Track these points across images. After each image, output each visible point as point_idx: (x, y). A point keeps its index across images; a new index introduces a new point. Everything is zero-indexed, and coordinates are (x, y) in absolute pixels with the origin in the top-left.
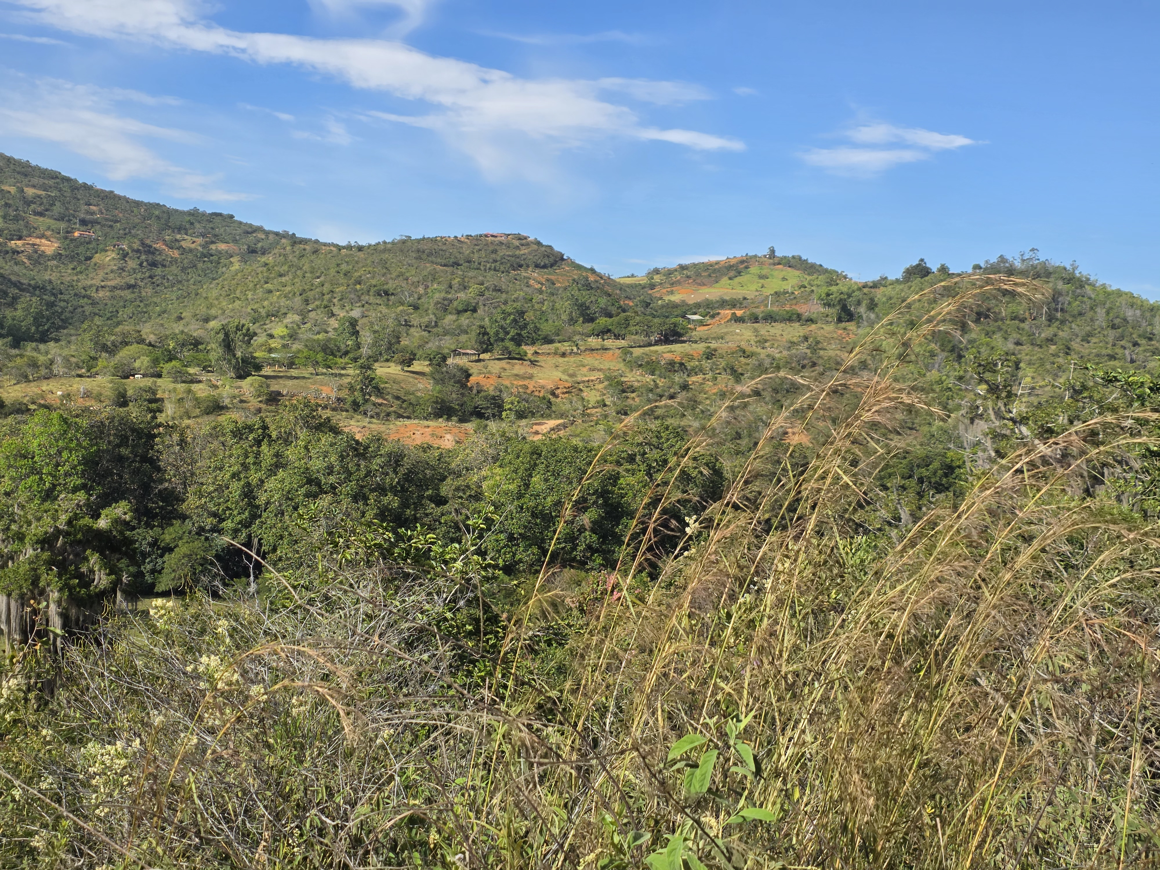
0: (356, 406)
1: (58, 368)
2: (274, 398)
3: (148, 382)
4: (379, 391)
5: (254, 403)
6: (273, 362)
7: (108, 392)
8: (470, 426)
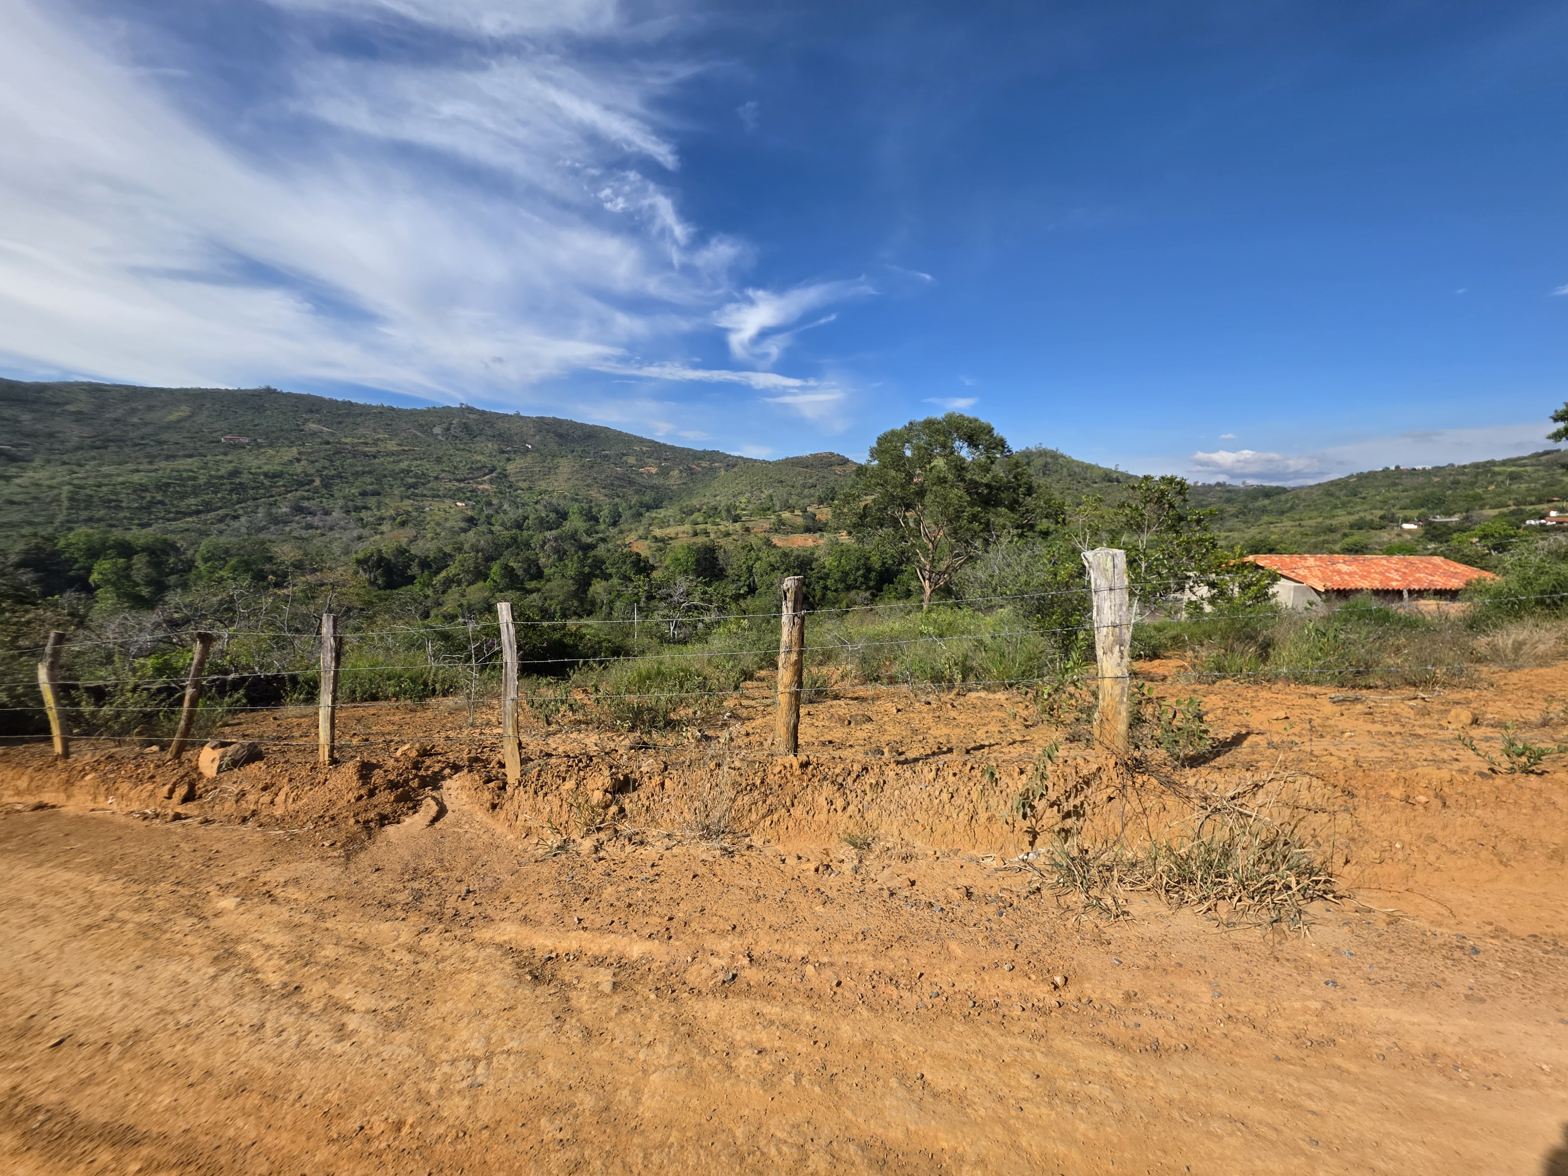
0: (776, 531)
1: (671, 522)
2: (747, 530)
3: (702, 526)
4: (784, 525)
5: (741, 532)
6: (745, 515)
7: (691, 531)
8: (817, 535)
